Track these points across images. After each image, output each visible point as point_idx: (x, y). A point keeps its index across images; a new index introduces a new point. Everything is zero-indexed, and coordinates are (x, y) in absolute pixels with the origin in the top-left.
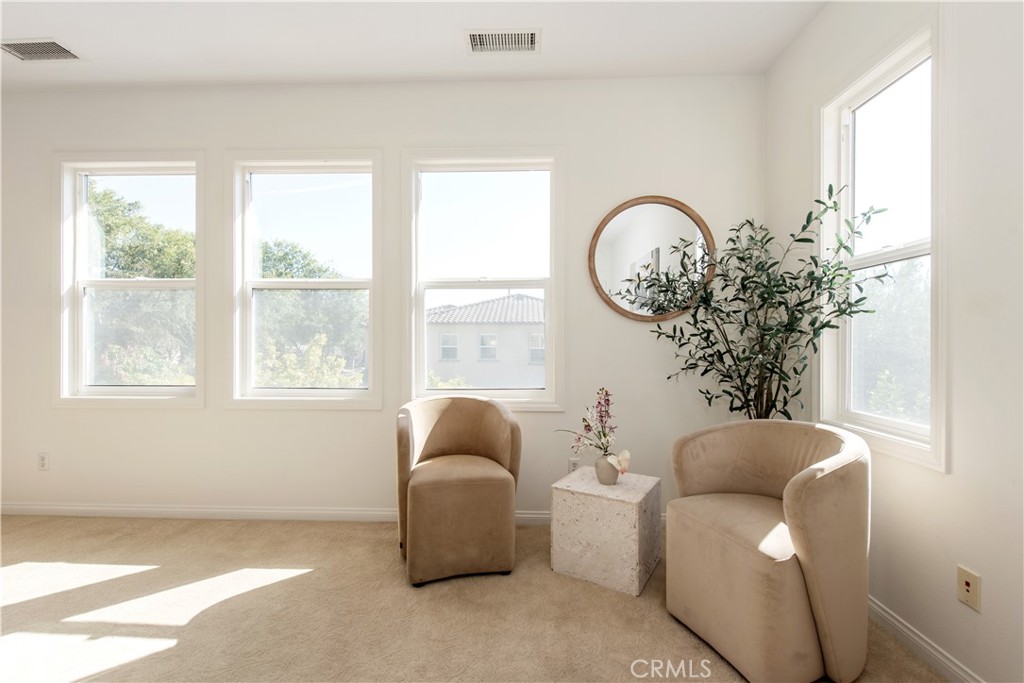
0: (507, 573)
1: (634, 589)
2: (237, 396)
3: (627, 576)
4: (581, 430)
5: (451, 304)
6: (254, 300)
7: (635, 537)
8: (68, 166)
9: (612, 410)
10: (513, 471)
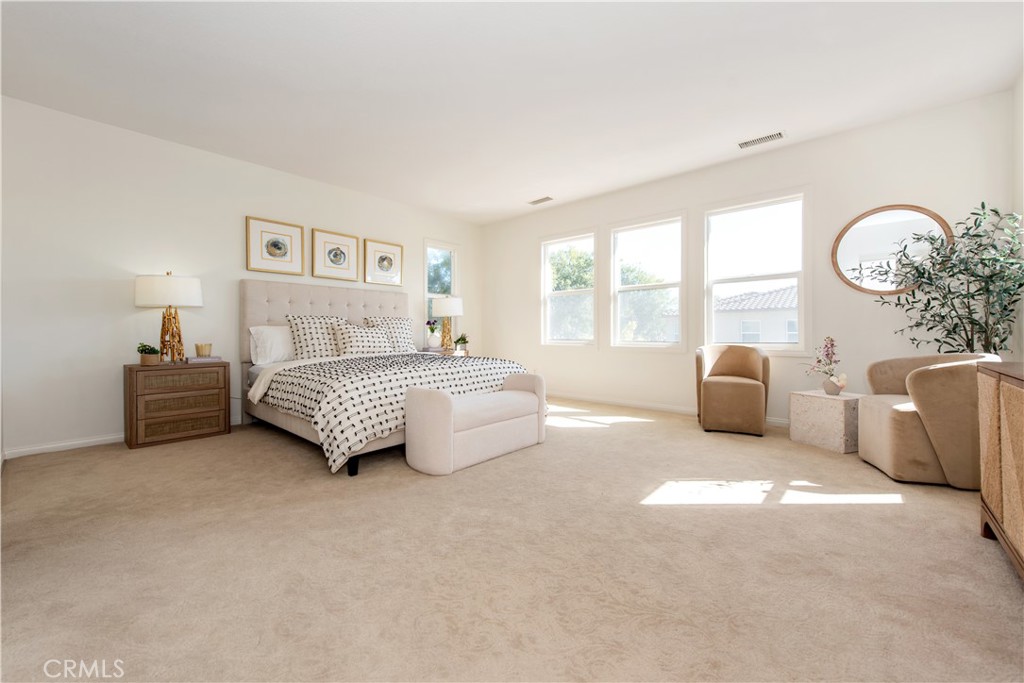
0: (761, 436)
1: (842, 449)
2: (612, 345)
3: (838, 441)
4: (814, 363)
5: (755, 291)
6: (619, 297)
7: (842, 419)
8: (543, 243)
9: (836, 350)
10: (765, 383)
